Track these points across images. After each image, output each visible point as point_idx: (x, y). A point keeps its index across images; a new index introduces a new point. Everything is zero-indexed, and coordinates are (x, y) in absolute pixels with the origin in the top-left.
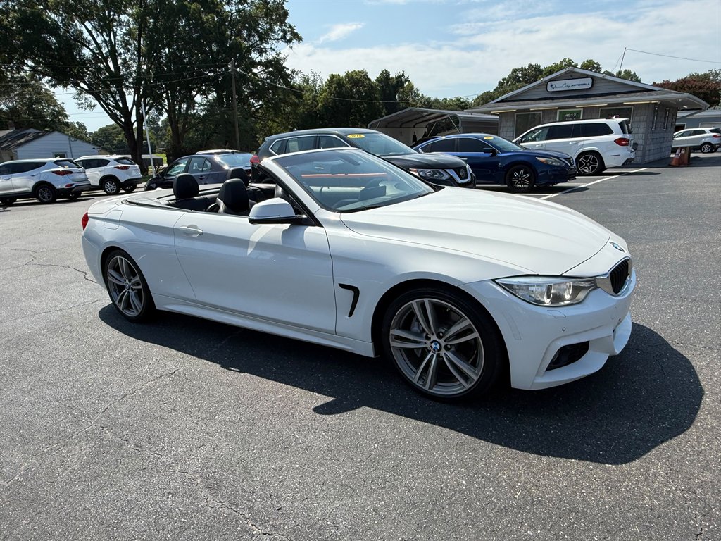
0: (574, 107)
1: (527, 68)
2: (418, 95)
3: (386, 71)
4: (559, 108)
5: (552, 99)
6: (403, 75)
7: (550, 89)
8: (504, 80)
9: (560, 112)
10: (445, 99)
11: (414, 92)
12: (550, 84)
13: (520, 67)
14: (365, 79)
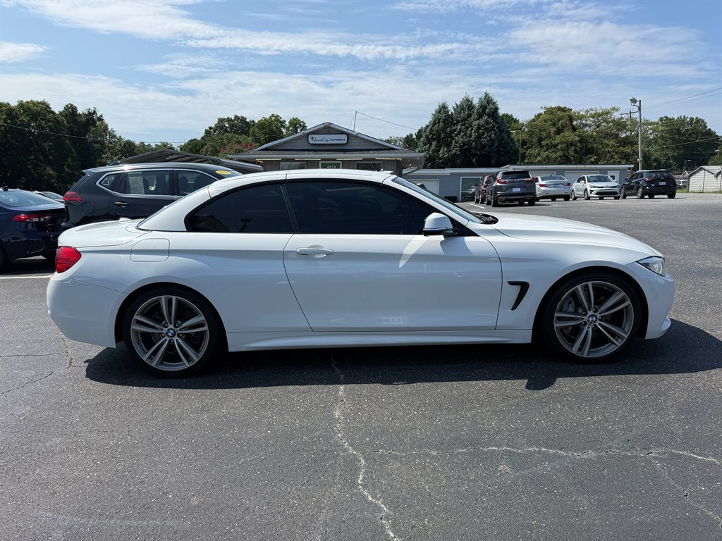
0: (335, 160)
1: (233, 118)
2: (114, 136)
3: (72, 105)
4: (322, 160)
5: (316, 151)
6: (95, 112)
7: (311, 141)
8: (210, 128)
9: (322, 164)
10: (143, 143)
11: (109, 133)
12: (310, 136)
13: (226, 118)
14: (48, 111)
